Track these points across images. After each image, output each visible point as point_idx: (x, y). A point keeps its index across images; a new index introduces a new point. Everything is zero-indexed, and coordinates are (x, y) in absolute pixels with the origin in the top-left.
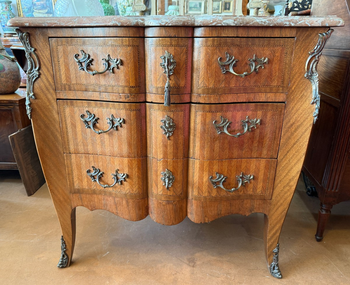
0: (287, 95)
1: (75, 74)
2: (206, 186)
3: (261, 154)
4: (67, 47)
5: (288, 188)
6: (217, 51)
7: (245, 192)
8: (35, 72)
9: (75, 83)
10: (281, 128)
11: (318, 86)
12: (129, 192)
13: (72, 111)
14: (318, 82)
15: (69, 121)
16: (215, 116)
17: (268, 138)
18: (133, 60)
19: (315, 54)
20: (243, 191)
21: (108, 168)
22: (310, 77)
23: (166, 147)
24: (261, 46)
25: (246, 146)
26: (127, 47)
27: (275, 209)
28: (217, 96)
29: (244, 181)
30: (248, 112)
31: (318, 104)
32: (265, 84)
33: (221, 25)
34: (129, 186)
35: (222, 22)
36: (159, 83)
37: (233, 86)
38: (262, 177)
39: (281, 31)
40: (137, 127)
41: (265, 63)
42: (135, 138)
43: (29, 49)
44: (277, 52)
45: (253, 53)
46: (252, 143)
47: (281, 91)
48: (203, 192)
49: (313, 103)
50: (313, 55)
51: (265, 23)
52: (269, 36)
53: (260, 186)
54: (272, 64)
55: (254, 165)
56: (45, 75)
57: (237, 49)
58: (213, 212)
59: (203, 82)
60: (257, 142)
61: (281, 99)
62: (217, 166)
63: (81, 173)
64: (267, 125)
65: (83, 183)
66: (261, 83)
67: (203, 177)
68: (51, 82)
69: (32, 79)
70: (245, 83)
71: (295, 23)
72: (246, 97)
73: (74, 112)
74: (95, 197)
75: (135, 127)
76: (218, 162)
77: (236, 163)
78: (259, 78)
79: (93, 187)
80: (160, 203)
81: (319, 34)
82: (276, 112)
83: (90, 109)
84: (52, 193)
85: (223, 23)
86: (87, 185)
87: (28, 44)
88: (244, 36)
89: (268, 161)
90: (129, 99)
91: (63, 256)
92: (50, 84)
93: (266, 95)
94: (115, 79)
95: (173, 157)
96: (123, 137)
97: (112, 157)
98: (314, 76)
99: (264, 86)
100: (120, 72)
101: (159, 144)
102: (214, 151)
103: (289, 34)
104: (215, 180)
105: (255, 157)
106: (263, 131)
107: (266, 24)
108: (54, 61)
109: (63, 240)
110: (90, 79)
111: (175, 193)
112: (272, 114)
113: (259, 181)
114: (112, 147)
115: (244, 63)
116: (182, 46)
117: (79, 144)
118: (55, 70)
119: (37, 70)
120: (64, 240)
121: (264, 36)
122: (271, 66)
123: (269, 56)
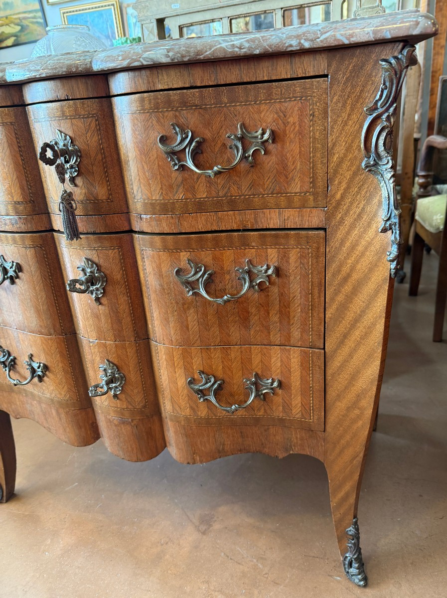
0: (326, 213)
2: (184, 395)
3: (289, 337)
5: (357, 412)
6: (154, 122)
7: (268, 411)
10: (323, 286)
11: (392, 190)
12: (56, 395)
14: (392, 180)
16: (176, 259)
17: (298, 306)
18: (8, 151)
19: (380, 110)
20: (263, 408)
21: (19, 351)
22: (373, 168)
23: (97, 317)
24: (253, 103)
25: (254, 319)
27: (337, 450)
28: (172, 218)
29: (262, 391)
30: (246, 251)
31: (396, 233)
32: (274, 190)
33: (141, 64)
34: (53, 385)
35: (140, 57)
37: (204, 196)
38: (298, 383)
39: (291, 63)
40: (44, 279)
41: (267, 141)
42: (43, 298)
44: (292, 113)
45: (237, 120)
46: (266, 314)
47: (312, 203)
48: (182, 408)
49: (384, 230)
50: (374, 115)
51: (240, 48)
52: (266, 79)
53: (297, 401)
54: (283, 142)
55: (277, 359)
57: (196, 114)
58: (207, 445)
59: (140, 190)
60: (277, 314)
61: (315, 223)
62: (200, 359)
64: (292, 278)
66: (266, 187)
67: (176, 379)
70: (229, 189)
71: (312, 40)
72: (238, 219)
75: (39, 278)
76: (200, 351)
77: (239, 353)
78: (259, 177)
80: (110, 420)
81: (380, 62)
82: (306, 251)
85: (144, 59)
88: (207, 84)
89: (305, 352)
90: (18, 226)
93: (280, 213)
95: (115, 338)
96: (25, 297)
97: (19, 332)
98: (384, 165)
99: (272, 193)
101: (86, 313)
102: (188, 328)
103: (312, 70)
104: (200, 386)
105: (278, 342)
106: (285, 290)
107: (244, 50)
111: (131, 405)
112: (299, 254)
113: (293, 391)
115: (219, 145)
116: (86, 118)
121: (254, 80)
122: (283, 148)
123: (274, 124)
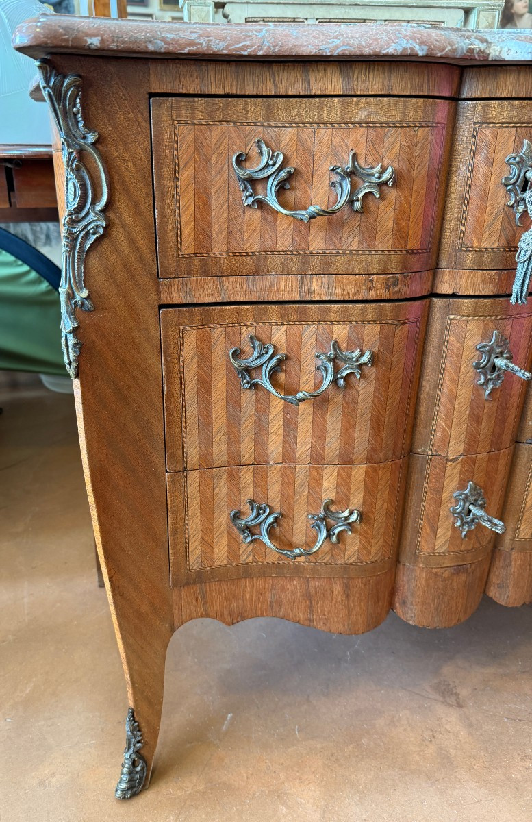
1: (229, 220)
4: (211, 131)
8: (92, 216)
9: (225, 249)
12: (358, 558)
13: (203, 342)
15: (193, 372)
21: (297, 500)
23: (477, 420)
26: (416, 129)
34: (360, 542)
36: (489, 237)
40: (405, 373)
42: (395, 403)
43: (78, 134)
56: (124, 227)
63: (213, 525)
65: (216, 551)
68: (145, 250)
69: (82, 244)
73: (210, 342)
74: (245, 587)
75: (400, 371)
79: (245, 557)
80: (436, 574)
83: (262, 331)
84: (119, 597)
86: (226, 555)
87: (76, 119)
90: (396, 289)
91: (134, 764)
92: (141, 258)
94: (364, 229)
95: (491, 446)
96: (360, 406)
97: (314, 468)
100: (383, 208)
101: (460, 417)
108: (161, 177)
109: (134, 720)
110: (274, 236)
111: (479, 542)
114: (319, 437)
117: (216, 439)
118: (162, 208)
119: (101, 211)
120: (137, 719)
